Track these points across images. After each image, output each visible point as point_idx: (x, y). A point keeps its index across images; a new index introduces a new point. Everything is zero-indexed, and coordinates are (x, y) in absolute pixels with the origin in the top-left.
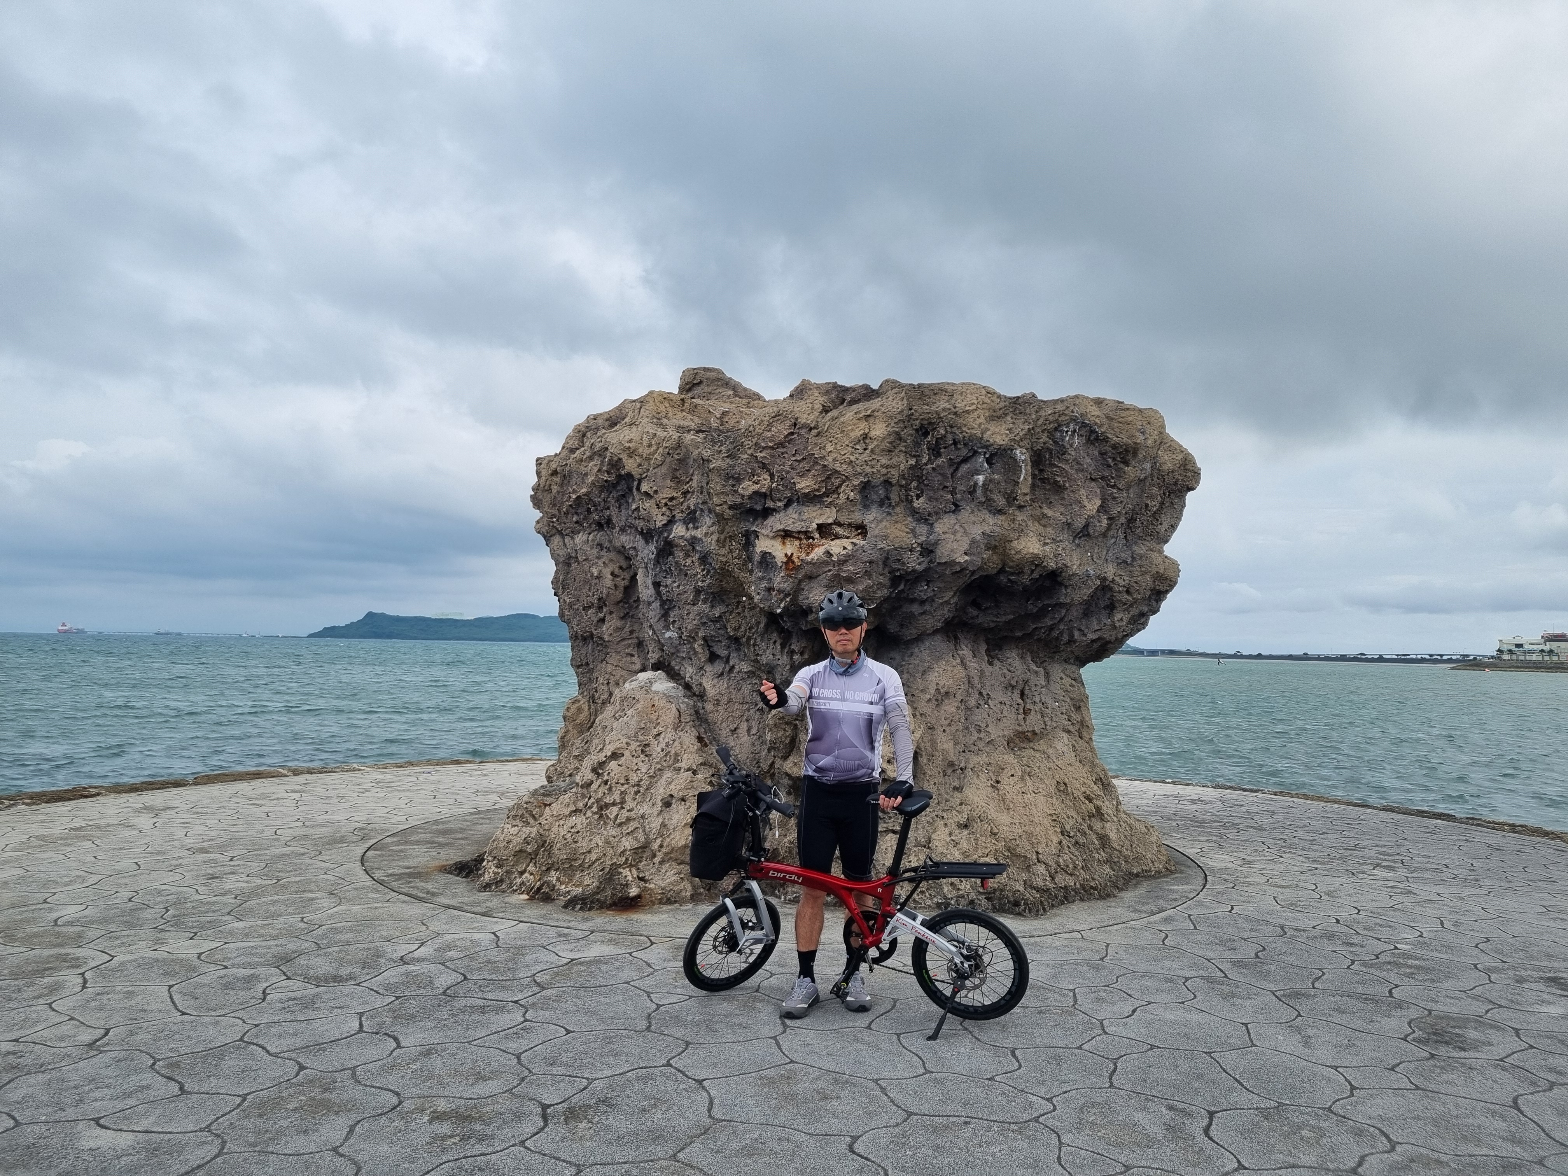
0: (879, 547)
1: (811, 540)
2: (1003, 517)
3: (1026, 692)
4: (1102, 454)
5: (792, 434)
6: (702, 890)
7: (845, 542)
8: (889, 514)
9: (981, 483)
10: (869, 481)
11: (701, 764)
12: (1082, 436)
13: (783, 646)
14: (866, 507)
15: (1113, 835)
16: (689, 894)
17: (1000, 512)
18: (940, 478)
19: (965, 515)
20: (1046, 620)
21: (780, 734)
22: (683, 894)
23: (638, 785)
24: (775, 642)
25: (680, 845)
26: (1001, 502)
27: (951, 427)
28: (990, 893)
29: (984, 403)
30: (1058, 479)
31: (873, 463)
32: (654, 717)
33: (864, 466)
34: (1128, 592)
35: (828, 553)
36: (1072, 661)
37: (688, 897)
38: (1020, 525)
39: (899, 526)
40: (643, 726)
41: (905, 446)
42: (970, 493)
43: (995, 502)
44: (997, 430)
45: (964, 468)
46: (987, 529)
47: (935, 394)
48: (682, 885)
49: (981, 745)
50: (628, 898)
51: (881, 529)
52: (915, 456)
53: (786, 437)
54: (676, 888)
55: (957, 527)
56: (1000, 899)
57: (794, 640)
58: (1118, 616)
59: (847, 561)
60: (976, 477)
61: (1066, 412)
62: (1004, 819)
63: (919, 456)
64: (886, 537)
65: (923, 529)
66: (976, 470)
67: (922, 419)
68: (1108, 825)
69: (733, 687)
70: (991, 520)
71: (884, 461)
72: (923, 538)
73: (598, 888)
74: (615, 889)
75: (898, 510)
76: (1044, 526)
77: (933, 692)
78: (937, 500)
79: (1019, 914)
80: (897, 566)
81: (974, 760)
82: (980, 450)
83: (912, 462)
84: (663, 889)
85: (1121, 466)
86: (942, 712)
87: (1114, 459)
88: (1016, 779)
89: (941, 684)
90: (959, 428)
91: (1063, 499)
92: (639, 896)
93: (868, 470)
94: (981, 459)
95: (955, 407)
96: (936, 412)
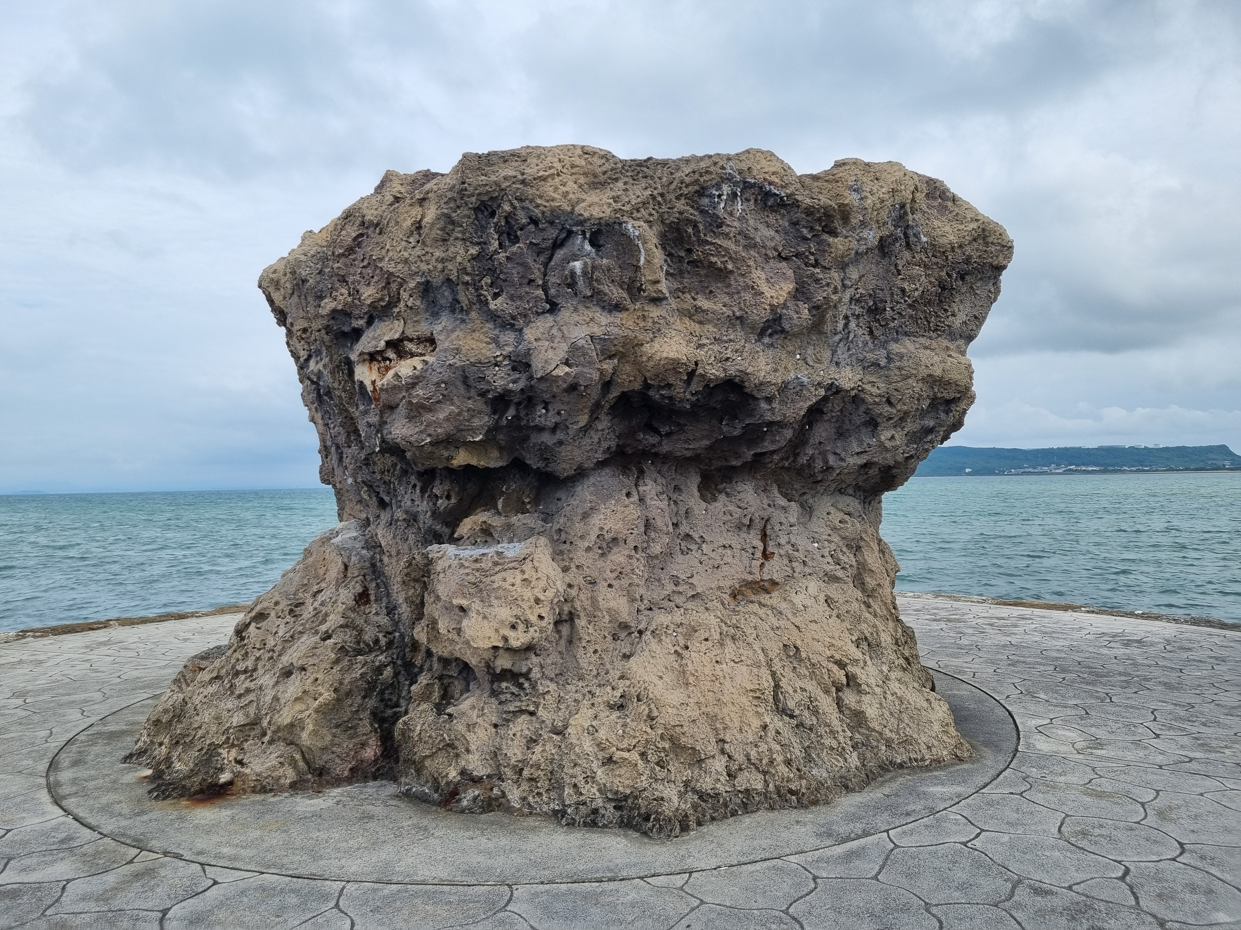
0: (448, 363)
1: (388, 362)
2: (624, 315)
5: (361, 235)
6: (310, 776)
7: (416, 362)
8: (463, 321)
9: (578, 271)
10: (428, 282)
12: (748, 200)
14: (435, 315)
15: (871, 712)
16: (288, 781)
17: (617, 307)
18: (520, 269)
19: (565, 315)
20: (766, 444)
22: (282, 781)
25: (285, 723)
26: (616, 293)
27: (520, 200)
29: (573, 166)
30: (714, 259)
31: (428, 257)
33: (419, 263)
34: (889, 402)
35: (397, 376)
37: (287, 785)
38: (654, 323)
39: (476, 335)
41: (460, 232)
42: (569, 286)
43: (605, 294)
44: (596, 200)
45: (560, 254)
46: (598, 331)
48: (281, 770)
50: (216, 785)
51: (452, 341)
52: (478, 244)
53: (355, 239)
54: (274, 774)
55: (554, 331)
56: (632, 809)
59: (416, 384)
60: (571, 264)
61: (712, 169)
63: (485, 243)
64: (458, 351)
65: (509, 337)
66: (574, 255)
67: (479, 194)
68: (866, 699)
70: (604, 318)
71: (438, 254)
72: (509, 349)
73: (192, 771)
74: (207, 772)
75: (473, 314)
76: (701, 323)
77: (593, 537)
78: (520, 298)
80: (483, 386)
81: (661, 619)
82: (574, 229)
83: (474, 251)
84: (258, 775)
85: (825, 236)
86: (608, 562)
87: (812, 229)
89: (606, 528)
90: (531, 201)
91: (729, 286)
92: (231, 783)
93: (424, 267)
94: (579, 239)
95: (523, 174)
96: (495, 182)
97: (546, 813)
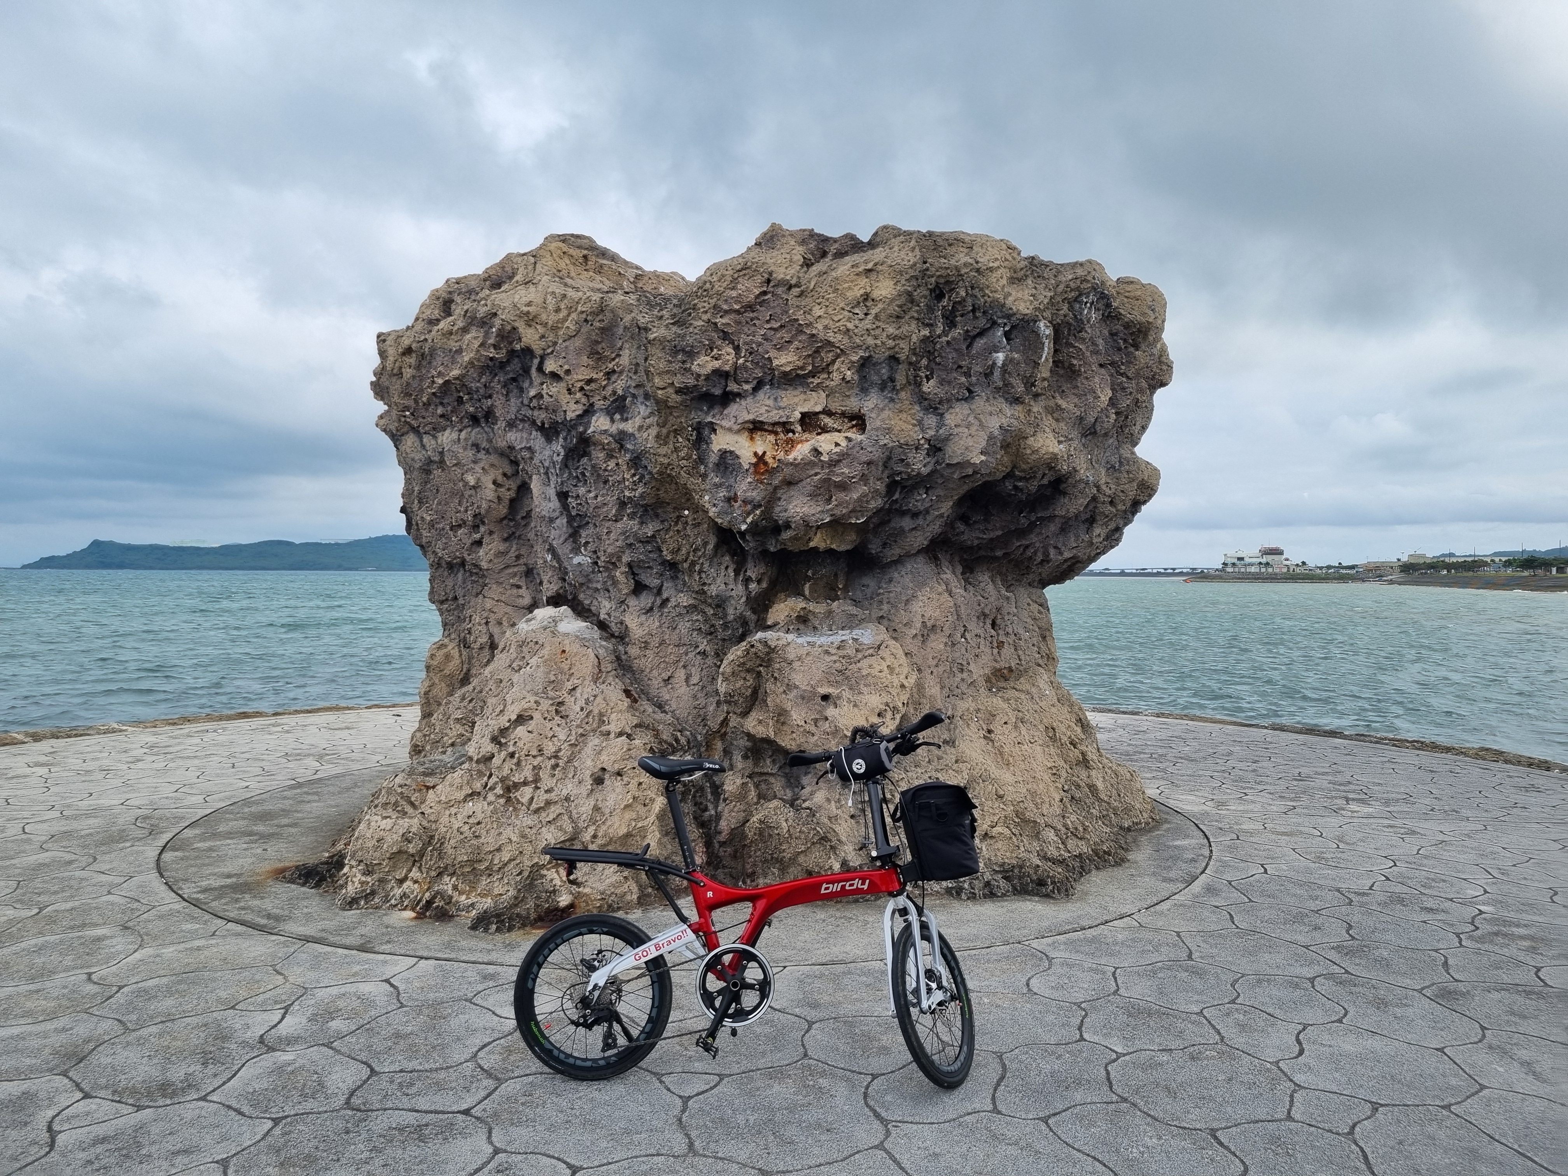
0: (882, 443)
1: (790, 435)
2: (1019, 408)
3: (998, 622)
4: (1112, 334)
5: (765, 293)
6: (650, 890)
7: (839, 437)
8: (892, 400)
9: (1000, 363)
10: (870, 356)
11: (636, 726)
12: (1099, 310)
13: (737, 572)
14: (864, 390)
15: (1100, 785)
16: (635, 897)
17: (1017, 400)
18: (954, 355)
19: (979, 403)
20: (1032, 536)
21: (738, 685)
22: (628, 897)
23: (556, 757)
24: (727, 568)
25: (621, 833)
26: (1020, 388)
27: (972, 288)
28: (1007, 871)
29: (1006, 260)
30: (1075, 362)
31: (878, 332)
32: (565, 666)
33: (865, 337)
34: (1112, 503)
35: (816, 452)
36: (1036, 584)
37: (635, 901)
38: (1036, 418)
39: (904, 416)
40: (553, 678)
41: (917, 311)
42: (986, 375)
43: (1013, 387)
44: (1020, 295)
45: (980, 343)
46: (1005, 422)
47: (950, 245)
48: (626, 886)
49: (964, 687)
50: (557, 909)
51: (883, 420)
52: (928, 325)
53: (757, 297)
54: (618, 891)
55: (971, 419)
56: (1020, 878)
57: (750, 565)
58: (1097, 531)
59: (839, 461)
60: (995, 355)
61: (1089, 278)
62: (1007, 777)
63: (932, 325)
64: (889, 430)
65: (931, 420)
66: (994, 345)
67: (939, 276)
68: (1093, 773)
69: (666, 625)
70: (1008, 411)
71: (891, 330)
72: (931, 433)
73: (516, 898)
74: (538, 898)
75: (903, 395)
76: (1057, 420)
77: (919, 625)
78: (949, 383)
79: (1047, 896)
80: (899, 468)
81: (963, 705)
82: (1000, 321)
83: (926, 332)
84: (602, 894)
85: (1132, 349)
86: (929, 650)
87: (1125, 341)
88: (1009, 726)
89: (927, 615)
90: (981, 290)
91: (1076, 387)
92: (572, 906)
93: (870, 341)
94: (1000, 332)
95: (977, 262)
96: (956, 267)
97: (937, 892)
